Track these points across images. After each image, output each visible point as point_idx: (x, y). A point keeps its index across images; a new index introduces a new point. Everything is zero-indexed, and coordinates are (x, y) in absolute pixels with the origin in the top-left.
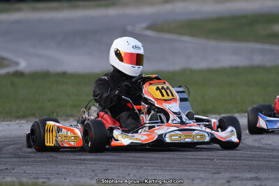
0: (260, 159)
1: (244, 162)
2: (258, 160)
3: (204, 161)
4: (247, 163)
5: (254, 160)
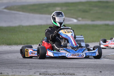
1: (42, 65)
2: (48, 64)
3: (25, 64)
4: (43, 65)
5: (46, 64)
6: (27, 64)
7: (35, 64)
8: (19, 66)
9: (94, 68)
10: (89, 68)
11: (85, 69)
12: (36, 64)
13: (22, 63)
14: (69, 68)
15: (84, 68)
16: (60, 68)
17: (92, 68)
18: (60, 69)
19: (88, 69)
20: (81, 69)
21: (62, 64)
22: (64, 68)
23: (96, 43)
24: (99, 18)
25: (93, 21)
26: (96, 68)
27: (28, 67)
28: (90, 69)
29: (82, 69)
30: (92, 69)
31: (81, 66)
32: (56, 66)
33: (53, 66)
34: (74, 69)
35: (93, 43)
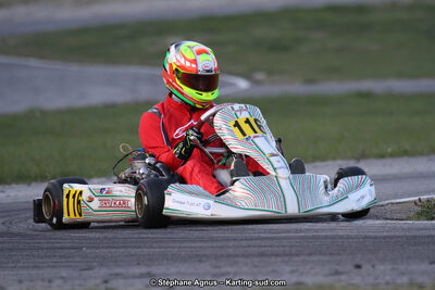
0: (154, 245)
1: (130, 250)
2: (151, 247)
3: (66, 251)
4: (133, 251)
6: (73, 251)
7: (104, 250)
8: (42, 258)
9: (331, 254)
10: (310, 254)
11: (296, 258)
12: (106, 248)
13: (53, 248)
14: (237, 259)
15: (291, 255)
16: (200, 259)
17: (325, 254)
18: (200, 261)
19: (307, 258)
20: (279, 259)
21: (205, 245)
22: (216, 257)
23: (330, 163)
24: (333, 72)
25: (310, 81)
26: (340, 254)
27: (77, 259)
28: (315, 258)
29: (286, 259)
30: (322, 258)
31: (282, 249)
32: (183, 253)
33: (173, 255)
34: (255, 259)
35: (318, 164)
